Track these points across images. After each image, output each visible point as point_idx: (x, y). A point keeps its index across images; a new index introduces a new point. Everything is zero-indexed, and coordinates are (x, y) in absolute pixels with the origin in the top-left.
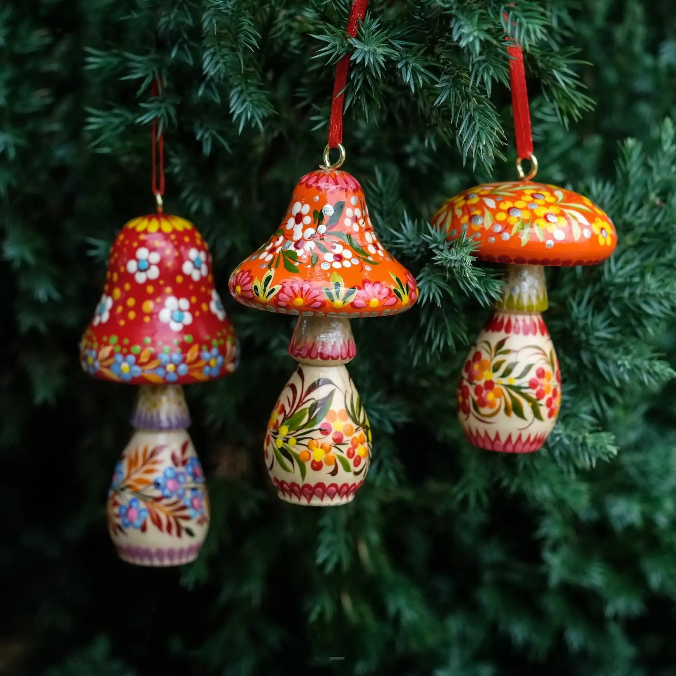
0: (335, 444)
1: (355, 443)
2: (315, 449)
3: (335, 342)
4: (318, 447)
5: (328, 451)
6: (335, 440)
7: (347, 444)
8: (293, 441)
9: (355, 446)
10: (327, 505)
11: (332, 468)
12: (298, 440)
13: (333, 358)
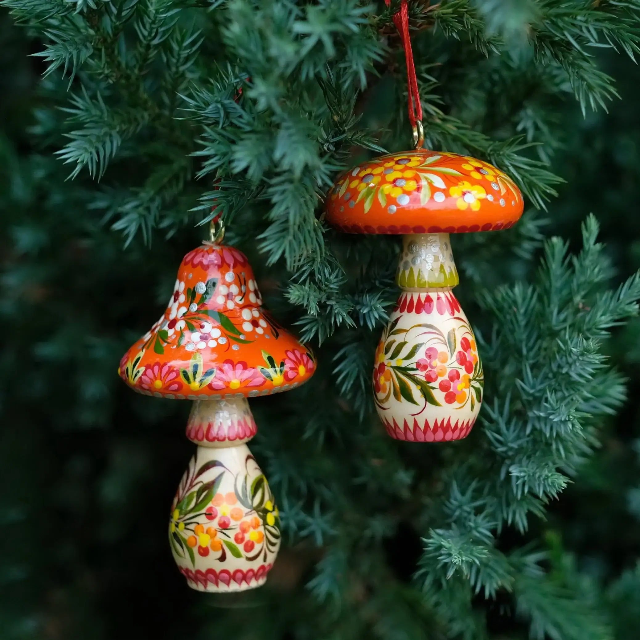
0: (221, 530)
1: (245, 526)
2: (201, 534)
3: (221, 423)
4: (203, 532)
5: (213, 536)
6: (220, 525)
7: (234, 529)
8: (182, 525)
9: (244, 531)
10: (223, 591)
11: (219, 554)
12: (186, 524)
13: (219, 440)
